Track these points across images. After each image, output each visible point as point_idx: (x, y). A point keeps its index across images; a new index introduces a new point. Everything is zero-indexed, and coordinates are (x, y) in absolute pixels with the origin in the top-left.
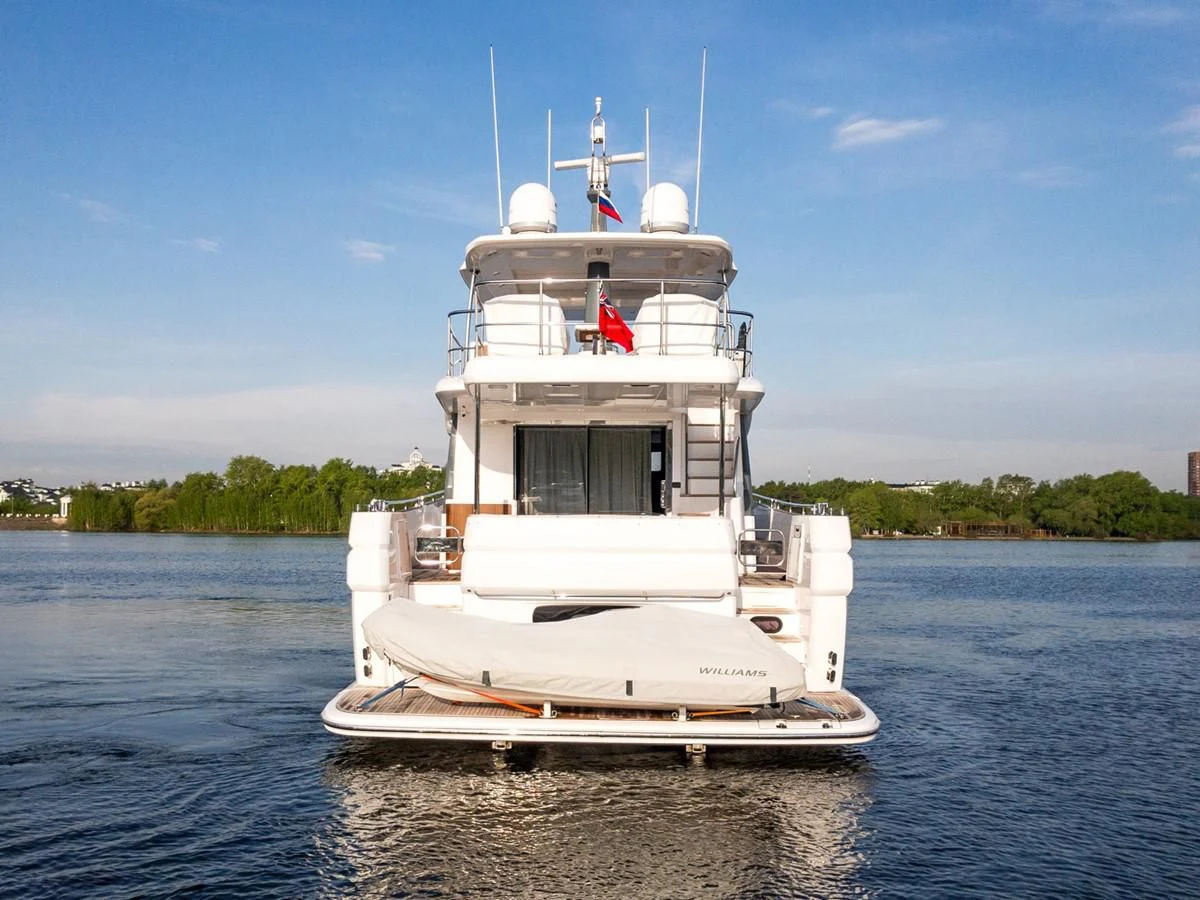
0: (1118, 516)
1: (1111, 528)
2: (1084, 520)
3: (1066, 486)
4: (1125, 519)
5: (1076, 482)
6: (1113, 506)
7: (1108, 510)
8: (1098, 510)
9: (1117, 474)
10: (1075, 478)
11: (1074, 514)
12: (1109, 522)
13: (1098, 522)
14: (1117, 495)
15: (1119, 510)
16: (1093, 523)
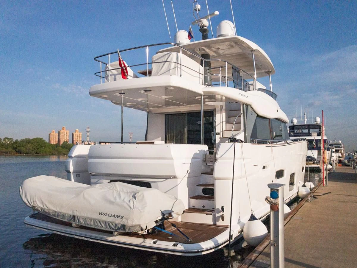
0: (37, 149)
1: (35, 152)
2: (29, 150)
3: (23, 141)
4: (39, 150)
5: (26, 140)
6: (37, 147)
7: (35, 147)
8: (33, 147)
9: (37, 138)
10: (26, 139)
11: (26, 149)
12: (35, 151)
13: (32, 150)
14: (37, 144)
15: (38, 147)
16: (31, 151)
